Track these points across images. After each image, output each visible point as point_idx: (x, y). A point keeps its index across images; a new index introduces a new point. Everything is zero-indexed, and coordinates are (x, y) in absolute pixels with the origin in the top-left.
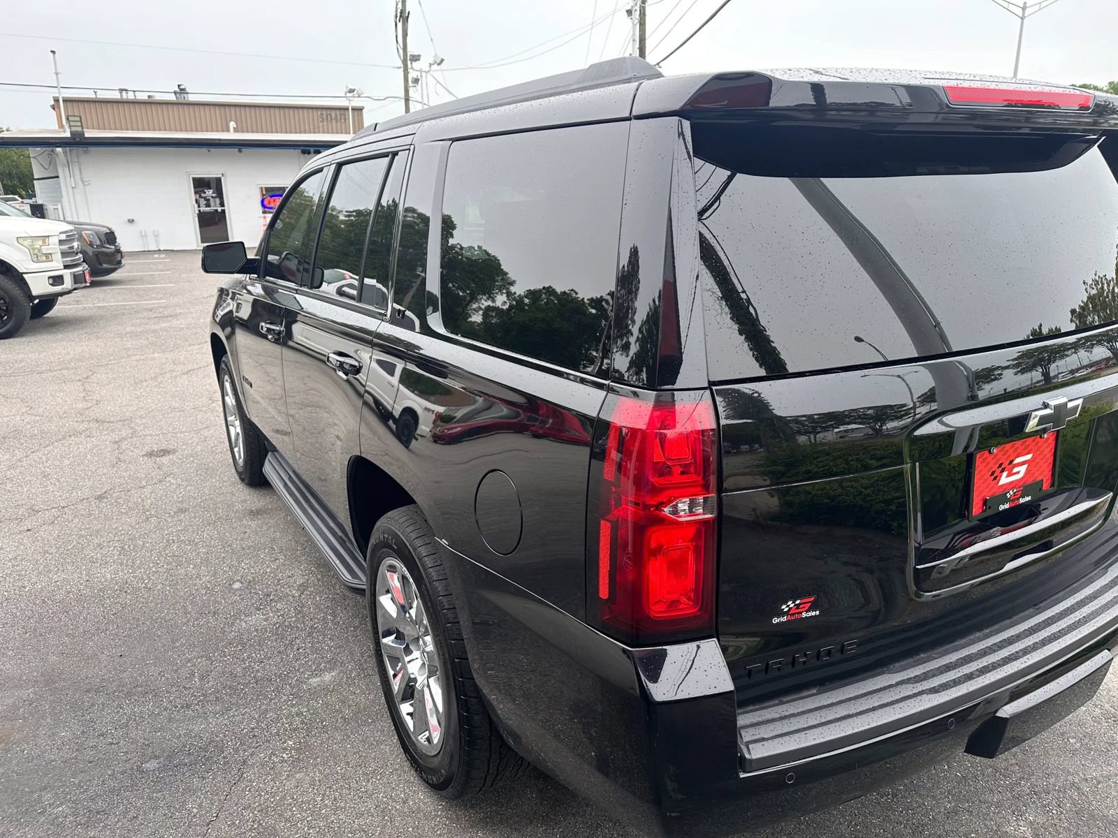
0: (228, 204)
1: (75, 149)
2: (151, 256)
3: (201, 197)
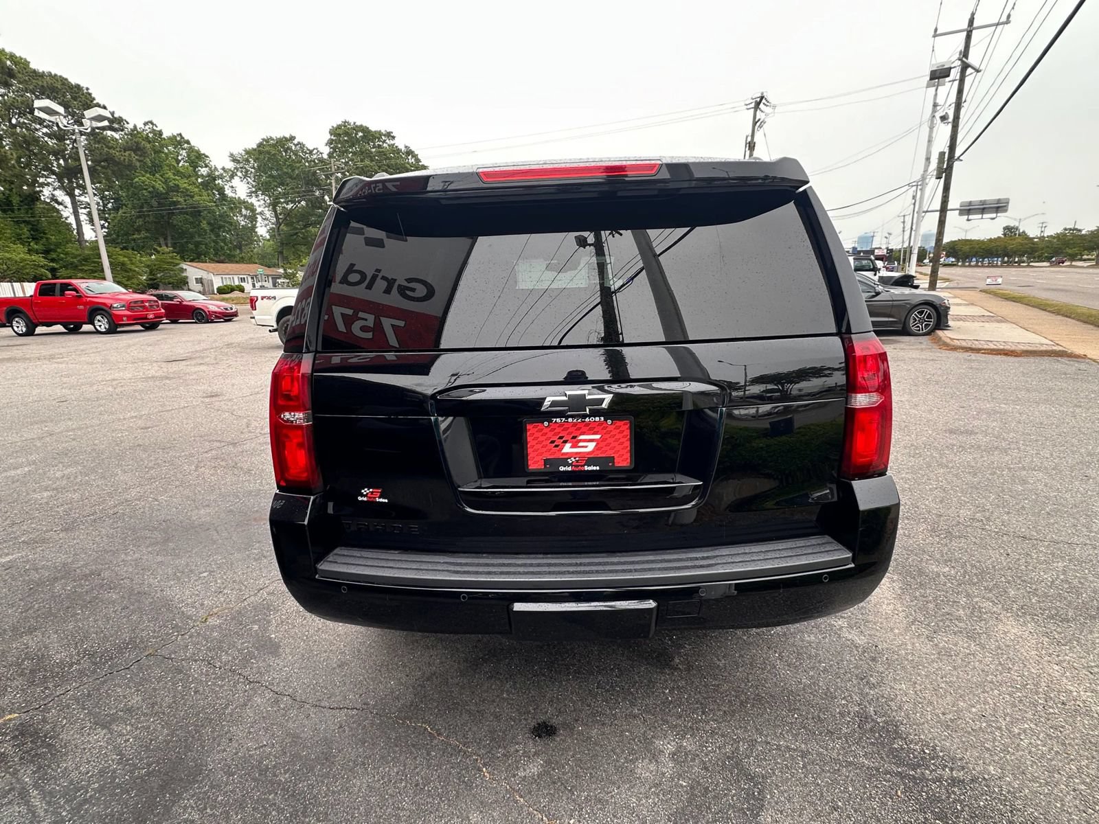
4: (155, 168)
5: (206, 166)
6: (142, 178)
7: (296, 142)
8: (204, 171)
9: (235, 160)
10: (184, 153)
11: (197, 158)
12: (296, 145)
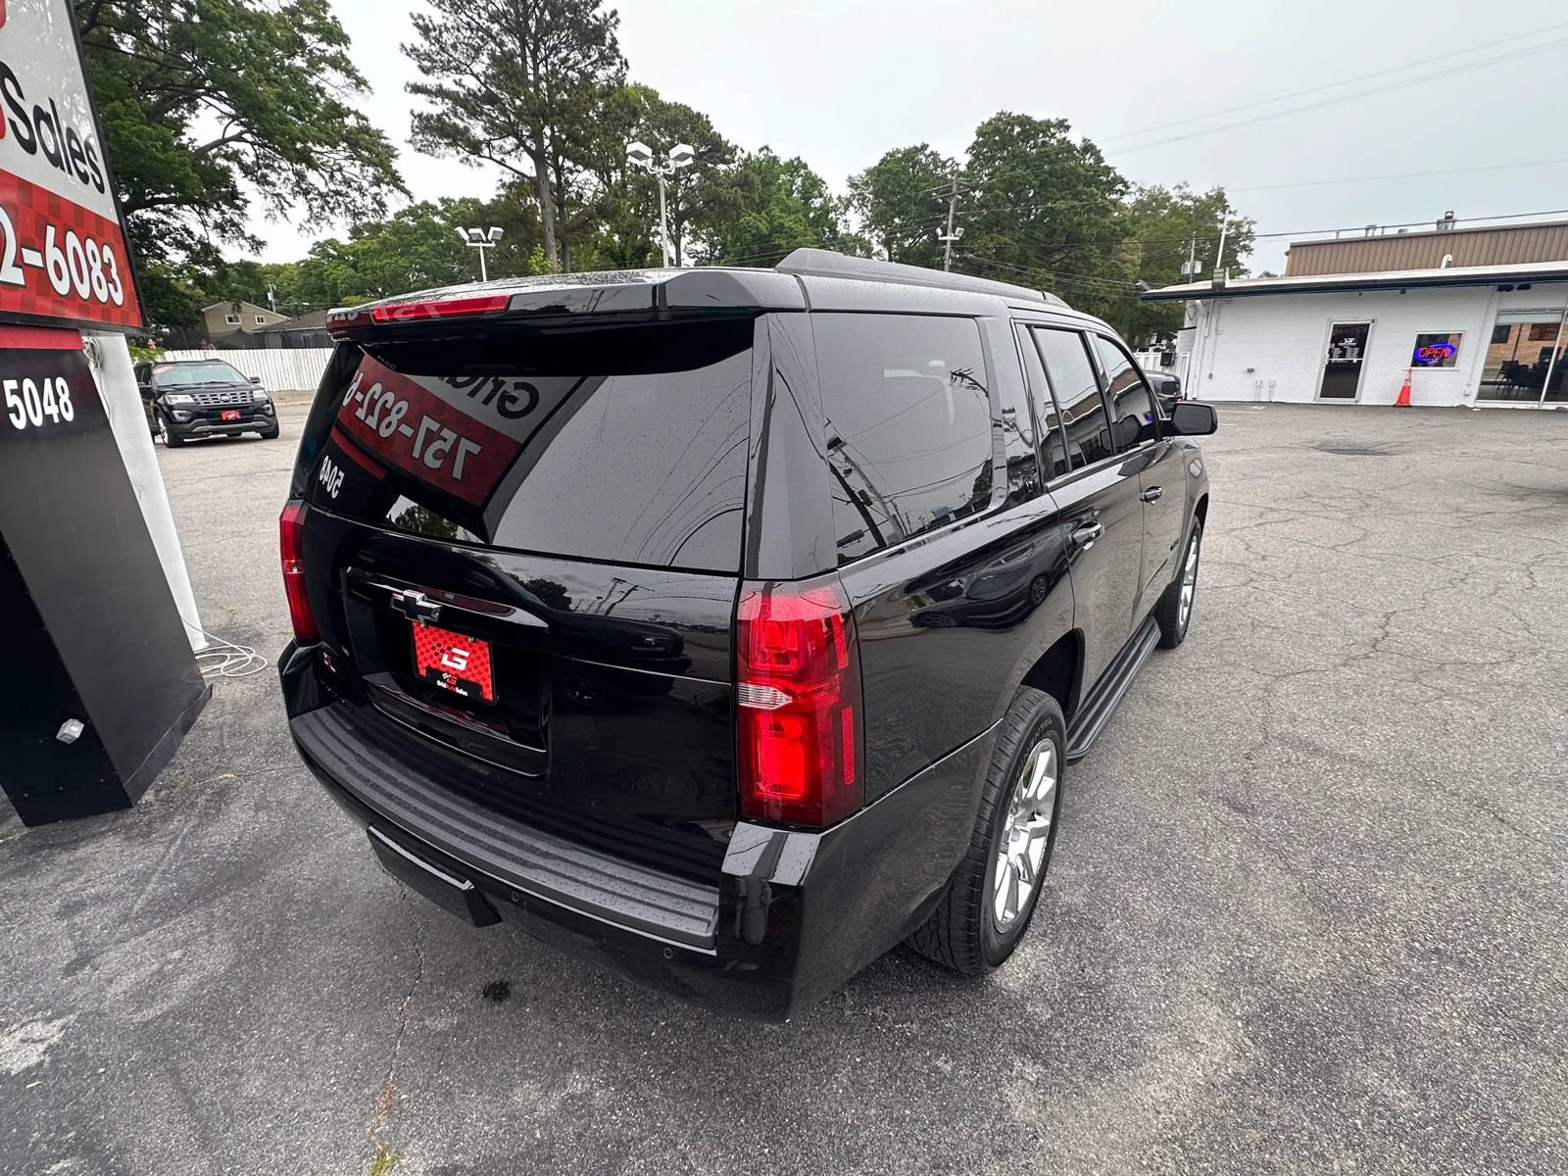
0: (1367, 358)
1: (1219, 300)
2: (1247, 407)
3: (1337, 346)
4: (761, 206)
5: (821, 196)
6: (749, 218)
7: (927, 152)
8: (817, 202)
9: (853, 185)
10: (799, 181)
11: (814, 185)
12: (927, 157)
